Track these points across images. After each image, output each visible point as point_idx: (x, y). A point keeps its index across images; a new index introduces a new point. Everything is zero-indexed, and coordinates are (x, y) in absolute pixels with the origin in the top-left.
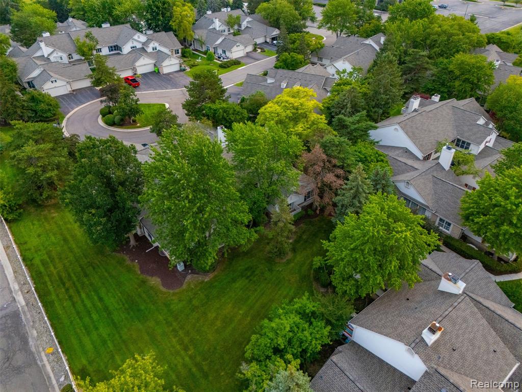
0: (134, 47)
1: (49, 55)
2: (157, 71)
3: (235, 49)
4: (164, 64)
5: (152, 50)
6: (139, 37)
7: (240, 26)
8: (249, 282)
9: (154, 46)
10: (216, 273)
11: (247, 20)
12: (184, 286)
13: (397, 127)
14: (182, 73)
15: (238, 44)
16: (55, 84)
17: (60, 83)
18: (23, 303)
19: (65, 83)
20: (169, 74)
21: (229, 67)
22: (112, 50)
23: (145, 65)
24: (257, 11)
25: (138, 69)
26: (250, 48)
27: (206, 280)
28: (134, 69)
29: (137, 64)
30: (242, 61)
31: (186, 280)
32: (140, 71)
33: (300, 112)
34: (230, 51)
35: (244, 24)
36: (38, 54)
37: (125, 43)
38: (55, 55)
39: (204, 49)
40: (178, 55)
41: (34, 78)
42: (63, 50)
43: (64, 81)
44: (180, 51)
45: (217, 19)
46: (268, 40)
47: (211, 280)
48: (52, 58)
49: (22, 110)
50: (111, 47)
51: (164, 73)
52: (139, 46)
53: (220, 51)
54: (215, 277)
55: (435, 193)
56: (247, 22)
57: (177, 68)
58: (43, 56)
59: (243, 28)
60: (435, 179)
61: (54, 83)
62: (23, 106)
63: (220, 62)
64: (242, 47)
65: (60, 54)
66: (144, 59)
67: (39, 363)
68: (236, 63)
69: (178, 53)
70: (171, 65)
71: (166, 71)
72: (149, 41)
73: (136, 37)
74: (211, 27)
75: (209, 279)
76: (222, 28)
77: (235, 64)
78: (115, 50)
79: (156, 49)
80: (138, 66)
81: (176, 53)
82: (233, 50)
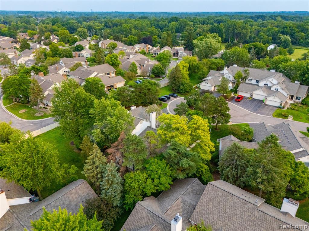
0: (266, 84)
2: (263, 101)
5: (274, 90)
6: (272, 80)
9: (277, 88)
16: (206, 84)
17: (209, 85)
22: (258, 83)
23: (259, 95)
28: (252, 95)
29: (254, 92)
32: (254, 97)
38: (227, 75)
43: (211, 84)
44: (301, 99)
50: (258, 81)
51: (266, 104)
52: (270, 85)
57: (278, 105)
61: (207, 83)
69: (299, 99)
70: (273, 101)
72: (277, 84)
73: (270, 80)
79: (277, 90)
80: (254, 94)
81: (297, 99)
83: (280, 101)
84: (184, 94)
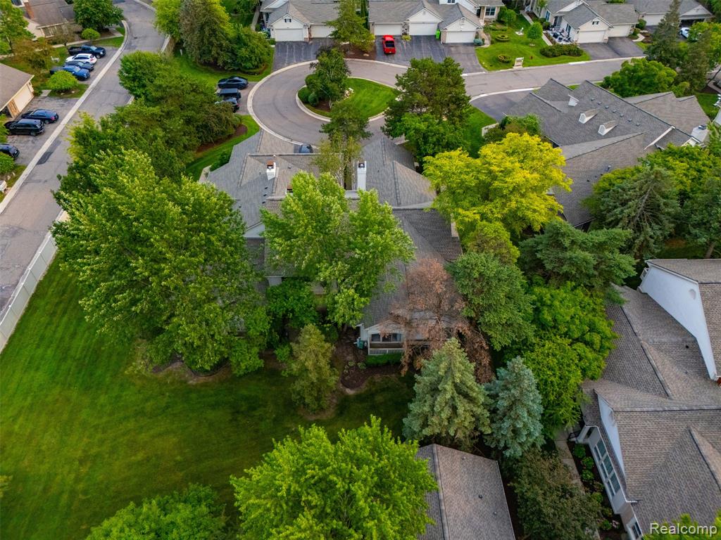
2: (437, 37)
3: (588, 26)
4: (450, 28)
5: (446, 3)
8: (231, 421)
12: (162, 374)
13: (696, 288)
14: (472, 49)
15: (595, 20)
16: (288, 25)
17: (295, 24)
19: (301, 26)
20: (455, 45)
21: (555, 56)
23: (424, 23)
25: (410, 25)
26: (623, 31)
27: (191, 382)
28: (406, 27)
29: (412, 19)
32: (414, 31)
34: (577, 28)
39: (542, 16)
40: (492, 17)
41: (274, 9)
43: (301, 22)
44: (497, 12)
47: (196, 385)
49: (219, 51)
51: (447, 42)
53: (564, 25)
54: (204, 384)
57: (470, 38)
61: (288, 22)
62: (220, 46)
63: (549, 44)
64: (602, 26)
66: (424, 13)
68: (575, 52)
69: (493, 14)
70: (461, 31)
71: (450, 39)
75: (194, 383)
77: (569, 54)
79: (454, 1)
80: (412, 23)
81: (487, 14)
82: (583, 28)
83: (474, 29)
84: (257, 70)
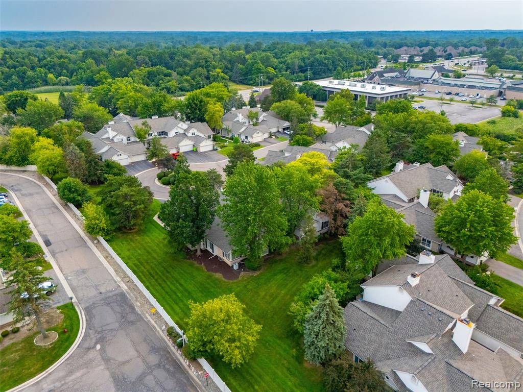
0: (177, 133)
1: (113, 137)
2: (195, 150)
3: (255, 135)
4: (201, 145)
5: (191, 135)
6: (182, 125)
7: (257, 119)
9: (193, 132)
10: (261, 271)
11: (263, 115)
12: (240, 278)
13: (387, 179)
14: (215, 152)
15: (258, 132)
17: (123, 156)
18: (126, 288)
19: (128, 157)
20: (204, 152)
22: (160, 135)
23: (186, 145)
24: (271, 108)
25: (180, 148)
26: (267, 135)
27: (255, 275)
28: (178, 148)
29: (181, 144)
30: (261, 144)
31: (240, 275)
32: (182, 150)
33: (315, 167)
34: (252, 137)
35: (261, 118)
36: (106, 136)
37: (171, 130)
38: (118, 137)
39: (230, 136)
42: (124, 134)
43: (126, 155)
44: (212, 137)
45: (241, 114)
46: (280, 130)
48: (115, 140)
50: (160, 133)
51: (201, 151)
52: (181, 132)
53: (243, 137)
54: (261, 273)
55: (418, 221)
56: (264, 116)
57: (211, 148)
58: (109, 138)
59: (260, 121)
60: (417, 212)
61: (120, 156)
64: (260, 134)
65: (122, 137)
66: (186, 141)
67: (145, 319)
68: (257, 145)
69: (210, 138)
70: (206, 145)
71: (202, 150)
72: (189, 128)
73: (180, 125)
74: (235, 120)
75: (257, 275)
76: (244, 121)
78: (162, 135)
79: (195, 134)
80: (181, 146)
82: (254, 136)
83: (210, 144)
